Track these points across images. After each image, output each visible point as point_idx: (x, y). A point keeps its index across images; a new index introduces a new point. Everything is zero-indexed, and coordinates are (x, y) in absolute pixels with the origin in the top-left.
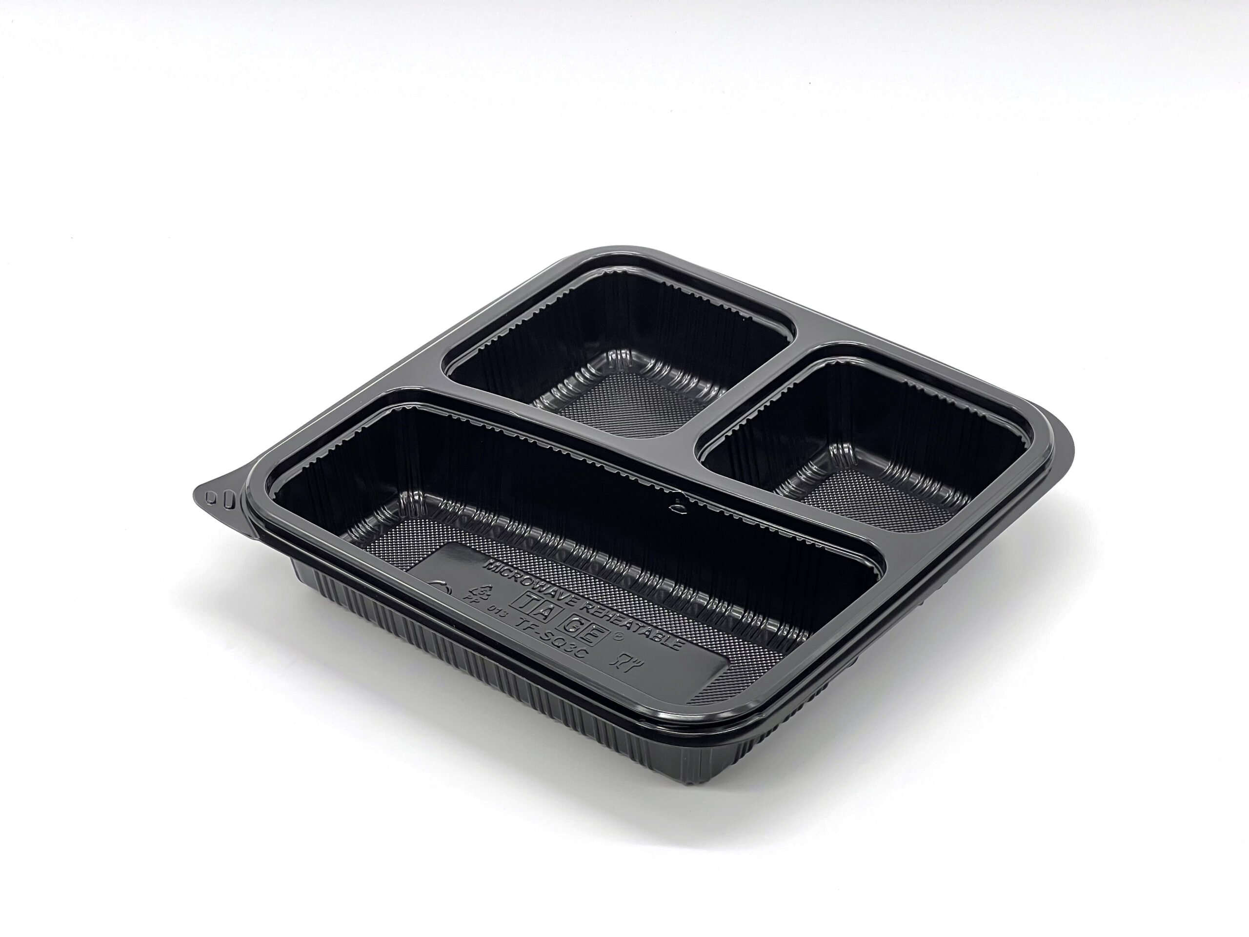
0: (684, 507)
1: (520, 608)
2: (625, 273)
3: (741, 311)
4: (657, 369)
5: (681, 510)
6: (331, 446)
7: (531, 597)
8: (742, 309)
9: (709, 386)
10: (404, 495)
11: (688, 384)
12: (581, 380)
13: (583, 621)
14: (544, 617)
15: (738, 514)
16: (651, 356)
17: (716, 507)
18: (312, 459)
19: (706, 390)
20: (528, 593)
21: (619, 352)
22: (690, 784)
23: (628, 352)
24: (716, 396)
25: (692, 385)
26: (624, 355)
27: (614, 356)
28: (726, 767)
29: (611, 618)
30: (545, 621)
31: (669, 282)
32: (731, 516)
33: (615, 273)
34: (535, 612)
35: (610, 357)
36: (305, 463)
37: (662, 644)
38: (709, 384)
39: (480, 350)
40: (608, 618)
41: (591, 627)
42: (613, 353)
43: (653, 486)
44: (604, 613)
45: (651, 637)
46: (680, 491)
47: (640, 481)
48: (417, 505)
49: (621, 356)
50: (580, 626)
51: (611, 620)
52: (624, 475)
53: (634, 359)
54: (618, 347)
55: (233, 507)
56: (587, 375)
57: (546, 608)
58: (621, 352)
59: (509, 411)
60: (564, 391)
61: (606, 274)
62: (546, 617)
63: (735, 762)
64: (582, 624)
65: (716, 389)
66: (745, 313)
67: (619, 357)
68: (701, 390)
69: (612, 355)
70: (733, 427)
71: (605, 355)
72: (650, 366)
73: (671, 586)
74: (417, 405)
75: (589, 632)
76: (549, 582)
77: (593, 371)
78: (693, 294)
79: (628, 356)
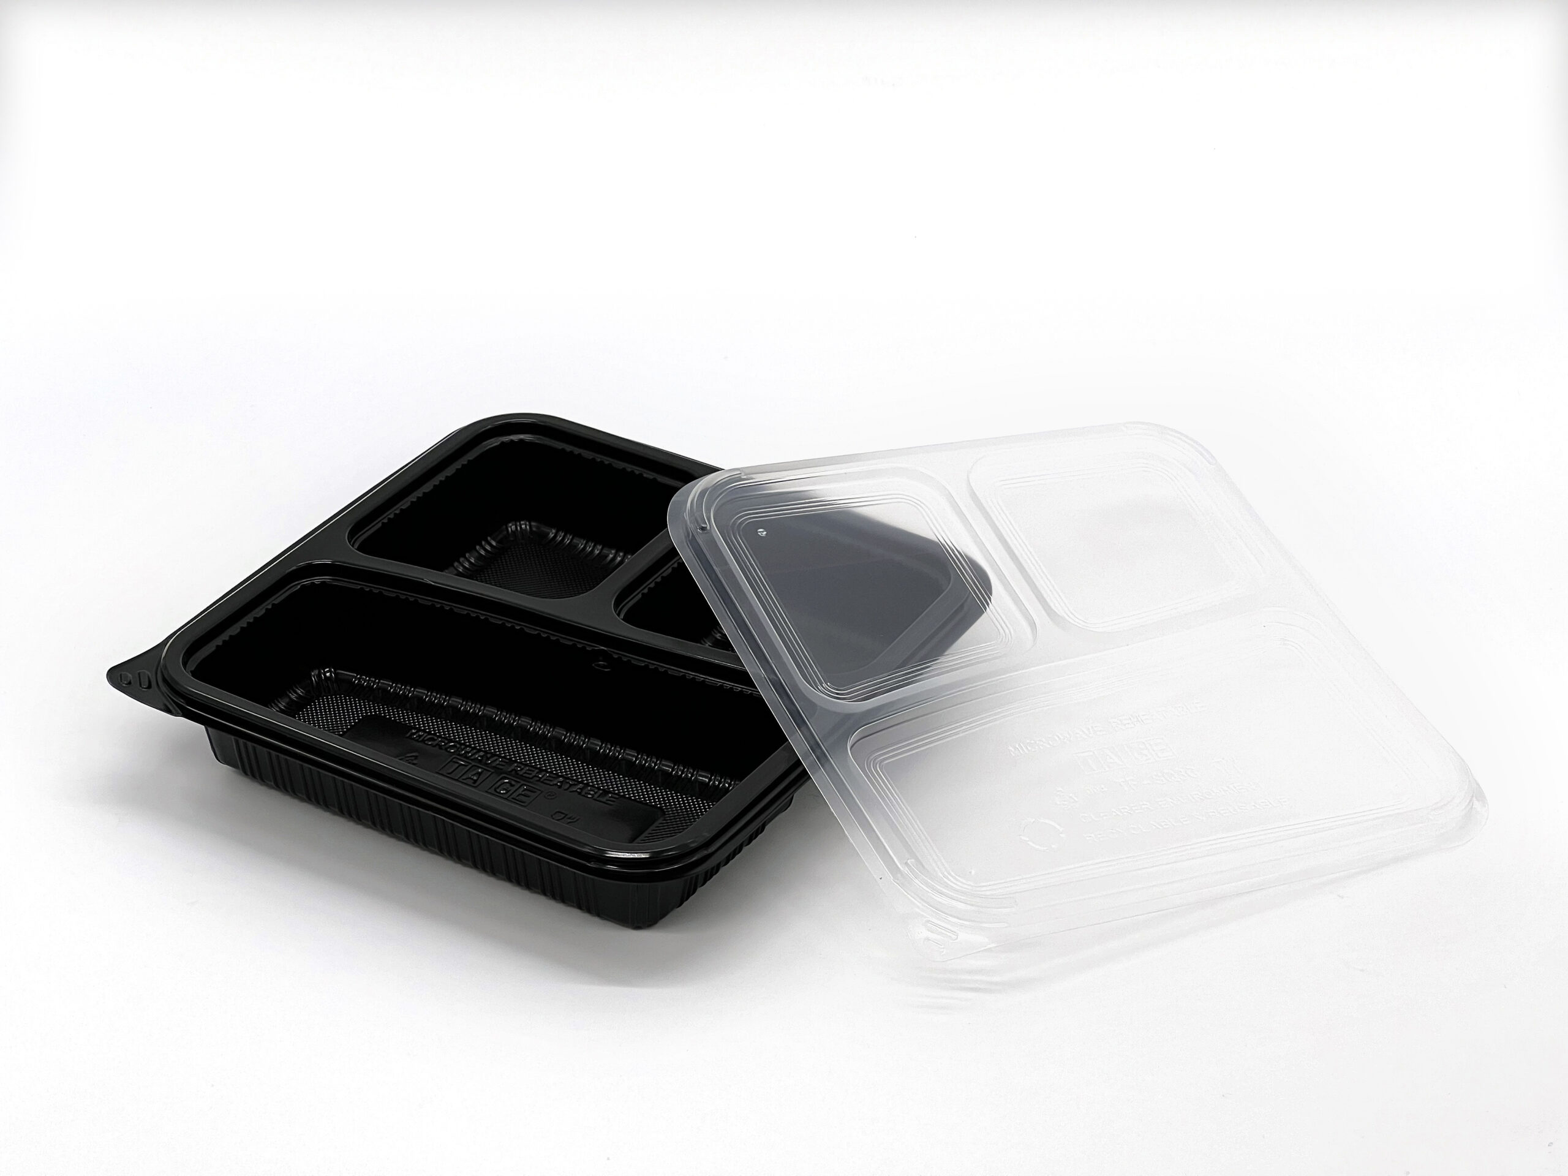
0: (605, 664)
1: (449, 774)
2: (521, 441)
3: (645, 472)
4: (559, 538)
5: (604, 667)
6: (243, 623)
7: (458, 763)
8: (645, 471)
9: (613, 552)
10: (314, 673)
11: (593, 551)
12: (483, 552)
13: (513, 783)
14: (472, 781)
15: (663, 667)
16: (552, 526)
17: (641, 661)
18: (225, 636)
19: (611, 556)
20: (454, 760)
21: (518, 524)
22: (638, 927)
23: (527, 523)
24: (621, 562)
25: (597, 552)
26: (523, 526)
27: (513, 527)
28: (672, 909)
29: (541, 778)
30: (475, 785)
31: (569, 448)
32: (656, 669)
33: (512, 441)
34: (464, 777)
35: (510, 529)
36: (218, 641)
37: (595, 800)
38: (613, 550)
39: (383, 523)
40: (538, 779)
41: (522, 787)
42: (513, 525)
43: (574, 645)
44: (534, 774)
45: (583, 793)
46: (603, 648)
47: (562, 641)
48: (329, 682)
49: (521, 527)
50: (510, 788)
51: (542, 780)
52: (545, 635)
53: (534, 529)
54: (517, 519)
55: (149, 687)
56: (488, 548)
57: (474, 772)
58: (520, 524)
59: (423, 579)
60: (467, 565)
61: (503, 443)
62: (475, 781)
63: (680, 905)
64: (512, 785)
65: (621, 554)
66: (649, 475)
67: (519, 528)
68: (607, 556)
69: (512, 527)
70: (649, 585)
71: (504, 527)
72: (551, 535)
73: (598, 745)
74: (327, 578)
75: (520, 792)
76: (475, 748)
77: (494, 543)
78: (594, 459)
79: (528, 527)
